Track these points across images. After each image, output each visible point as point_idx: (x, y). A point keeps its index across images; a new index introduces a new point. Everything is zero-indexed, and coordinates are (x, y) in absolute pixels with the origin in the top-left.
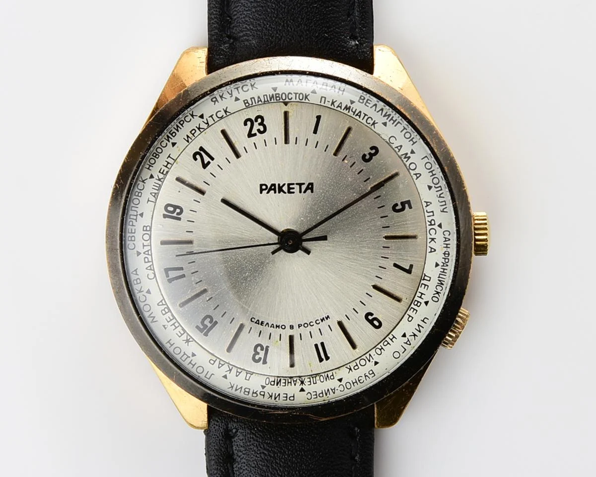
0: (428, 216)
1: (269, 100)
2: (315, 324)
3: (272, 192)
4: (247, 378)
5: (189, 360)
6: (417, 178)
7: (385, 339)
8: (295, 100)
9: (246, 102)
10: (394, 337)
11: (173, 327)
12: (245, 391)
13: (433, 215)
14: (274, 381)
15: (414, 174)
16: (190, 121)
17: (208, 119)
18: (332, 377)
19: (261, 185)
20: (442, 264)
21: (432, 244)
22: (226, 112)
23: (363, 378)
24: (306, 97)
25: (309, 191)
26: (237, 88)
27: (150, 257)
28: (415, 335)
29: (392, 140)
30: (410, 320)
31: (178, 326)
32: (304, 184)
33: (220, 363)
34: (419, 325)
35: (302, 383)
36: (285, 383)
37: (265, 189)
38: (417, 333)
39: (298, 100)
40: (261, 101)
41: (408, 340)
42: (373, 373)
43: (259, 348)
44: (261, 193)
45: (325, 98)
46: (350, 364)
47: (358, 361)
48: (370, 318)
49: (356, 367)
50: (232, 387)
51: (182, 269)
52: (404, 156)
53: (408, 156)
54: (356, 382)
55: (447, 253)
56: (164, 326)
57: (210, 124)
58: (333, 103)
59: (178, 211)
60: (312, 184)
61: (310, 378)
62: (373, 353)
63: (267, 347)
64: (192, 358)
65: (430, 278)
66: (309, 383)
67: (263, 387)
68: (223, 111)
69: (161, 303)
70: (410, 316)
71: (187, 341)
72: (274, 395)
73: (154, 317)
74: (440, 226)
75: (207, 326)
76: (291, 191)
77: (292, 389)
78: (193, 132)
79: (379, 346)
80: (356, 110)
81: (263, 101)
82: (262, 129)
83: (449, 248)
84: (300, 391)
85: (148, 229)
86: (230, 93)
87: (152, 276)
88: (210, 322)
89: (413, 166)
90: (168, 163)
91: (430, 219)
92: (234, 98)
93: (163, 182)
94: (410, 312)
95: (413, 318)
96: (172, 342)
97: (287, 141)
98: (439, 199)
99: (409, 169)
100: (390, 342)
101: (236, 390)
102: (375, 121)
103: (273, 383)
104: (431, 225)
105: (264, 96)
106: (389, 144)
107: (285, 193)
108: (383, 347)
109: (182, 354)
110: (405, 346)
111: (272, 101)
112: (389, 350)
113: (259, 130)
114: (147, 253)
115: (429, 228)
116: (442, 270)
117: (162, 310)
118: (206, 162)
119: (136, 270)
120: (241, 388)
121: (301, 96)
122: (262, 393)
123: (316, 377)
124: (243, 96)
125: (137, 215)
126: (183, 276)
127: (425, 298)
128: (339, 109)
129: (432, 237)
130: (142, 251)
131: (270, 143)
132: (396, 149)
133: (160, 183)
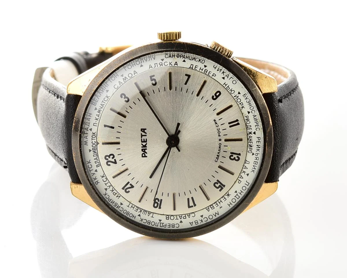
0: (157, 66)
1: (96, 154)
2: (218, 127)
3: (146, 151)
4: (248, 163)
5: (239, 195)
6: (136, 73)
7: (226, 89)
8: (96, 140)
9: (97, 166)
10: (225, 84)
11: (221, 203)
12: (256, 164)
13: (157, 64)
14: (250, 148)
15: (134, 75)
16: (109, 195)
17: (107, 186)
18: (247, 117)
19: (143, 157)
20: (184, 58)
21: (173, 64)
22: (103, 177)
23: (248, 100)
24: (94, 134)
25: (145, 131)
26: (90, 171)
27: (183, 216)
28: (223, 72)
29: (116, 87)
30: (215, 75)
31: (220, 200)
32: (141, 133)
33: (240, 178)
34: (218, 70)
35: (250, 133)
36: (251, 142)
37: (145, 154)
38: (222, 72)
39: (95, 138)
40: (96, 158)
41: (226, 76)
42: (244, 95)
43: (232, 158)
44: (147, 157)
45: (94, 123)
46: (240, 107)
47: (238, 103)
48: (215, 97)
49: (242, 104)
50: (253, 171)
51: (188, 199)
52: (124, 80)
53: (124, 78)
54: (250, 104)
55: (177, 56)
56: (220, 208)
57: (110, 185)
58: (97, 119)
59: (157, 201)
60: (142, 130)
61: (248, 129)
62: (233, 95)
63: (231, 153)
64: (238, 193)
65: (191, 65)
66: (251, 129)
67: (253, 154)
69: (208, 210)
70: (213, 75)
71: (228, 195)
72: (257, 148)
73: (216, 213)
74: (162, 60)
75: (220, 185)
76: (145, 141)
77: (254, 138)
78: (115, 194)
79: (230, 92)
80: (100, 107)
81: (96, 157)
82: (112, 156)
83: (174, 55)
84: (255, 134)
85: (168, 217)
86: (93, 174)
87: (193, 215)
88: (218, 184)
89: (130, 75)
90: (132, 207)
91: (159, 66)
92: (96, 173)
93: (142, 209)
94: (211, 75)
95: (214, 74)
96: (229, 204)
97: (118, 143)
98: (147, 60)
99: (132, 77)
100: (227, 86)
101: (255, 169)
102: (106, 97)
103: (251, 149)
104: (162, 65)
105: (94, 156)
106: (118, 88)
107: (146, 144)
108: (230, 89)
109: (235, 198)
110: (229, 77)
111: (96, 152)
112: (232, 86)
113: (113, 158)
114: (181, 217)
115: (163, 65)
116: (187, 58)
117: (212, 209)
118: (131, 186)
119: (190, 223)
120: (254, 166)
121: (93, 136)
122: (257, 154)
123: (247, 126)
124: (94, 167)
125: (161, 223)
126: (192, 198)
127: (203, 67)
128: (100, 116)
129: (169, 64)
130: (180, 220)
131: (119, 152)
132: (121, 85)
133: (143, 211)
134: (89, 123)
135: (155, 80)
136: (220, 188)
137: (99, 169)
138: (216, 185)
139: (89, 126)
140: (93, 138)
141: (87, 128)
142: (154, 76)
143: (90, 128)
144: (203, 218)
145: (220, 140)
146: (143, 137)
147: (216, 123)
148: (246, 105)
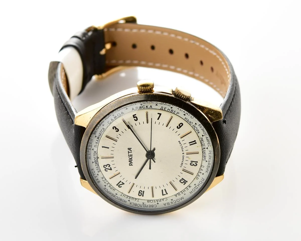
2: (182, 146)
3: (132, 162)
4: (203, 167)
5: (197, 186)
6: (123, 113)
7: (186, 121)
9: (98, 172)
10: (185, 118)
11: (185, 191)
12: (208, 167)
13: (137, 107)
14: (204, 158)
16: (107, 189)
17: (106, 183)
18: (202, 138)
19: (130, 165)
20: (156, 103)
21: (149, 107)
22: (103, 178)
23: (202, 128)
24: (95, 152)
25: (131, 149)
26: (94, 175)
27: (159, 200)
28: (184, 112)
29: (109, 122)
32: (128, 151)
33: (198, 176)
34: (180, 111)
35: (204, 148)
36: (205, 154)
37: (131, 164)
39: (96, 155)
41: (186, 114)
42: (200, 125)
43: (192, 164)
44: (132, 165)
45: (95, 146)
46: (197, 132)
47: (195, 130)
48: (179, 127)
49: (198, 130)
50: (207, 172)
51: (162, 190)
52: (115, 118)
54: (203, 130)
56: (184, 194)
57: (108, 183)
58: (97, 143)
59: (141, 192)
60: (128, 149)
61: (203, 146)
62: (192, 125)
63: (191, 161)
64: (196, 185)
65: (162, 107)
67: (206, 161)
68: (103, 179)
69: (176, 196)
70: (177, 113)
71: (190, 187)
72: (209, 158)
73: (181, 198)
74: (141, 105)
75: (184, 181)
76: (131, 155)
77: (207, 152)
78: (111, 188)
79: (189, 123)
80: (99, 135)
81: (97, 166)
82: (108, 165)
84: (208, 149)
85: (149, 201)
86: (95, 177)
87: (166, 199)
88: (182, 180)
89: (119, 115)
90: (124, 195)
91: (139, 108)
92: (97, 176)
93: (131, 197)
94: (176, 113)
96: (191, 192)
97: (112, 157)
98: (131, 105)
99: (120, 116)
101: (208, 170)
102: (103, 129)
103: (205, 158)
104: (141, 108)
106: (111, 123)
107: (132, 157)
108: (189, 122)
109: (195, 188)
110: (188, 115)
111: (97, 163)
112: (190, 120)
113: (109, 167)
114: (157, 201)
117: (179, 195)
118: (122, 183)
119: (164, 204)
120: (207, 168)
121: (95, 154)
122: (209, 161)
123: (202, 144)
124: (96, 172)
125: (144, 205)
126: (165, 190)
127: (170, 108)
128: (99, 141)
129: (146, 107)
130: (157, 203)
131: (113, 163)
132: (113, 121)
133: (131, 198)
134: (92, 146)
135: (136, 117)
136: (184, 183)
137: (100, 173)
138: (181, 181)
139: (91, 147)
140: (95, 155)
141: (90, 149)
142: (135, 115)
143: (92, 148)
144: (172, 201)
145: (183, 153)
146: (130, 153)
147: (180, 143)
148: (200, 131)
